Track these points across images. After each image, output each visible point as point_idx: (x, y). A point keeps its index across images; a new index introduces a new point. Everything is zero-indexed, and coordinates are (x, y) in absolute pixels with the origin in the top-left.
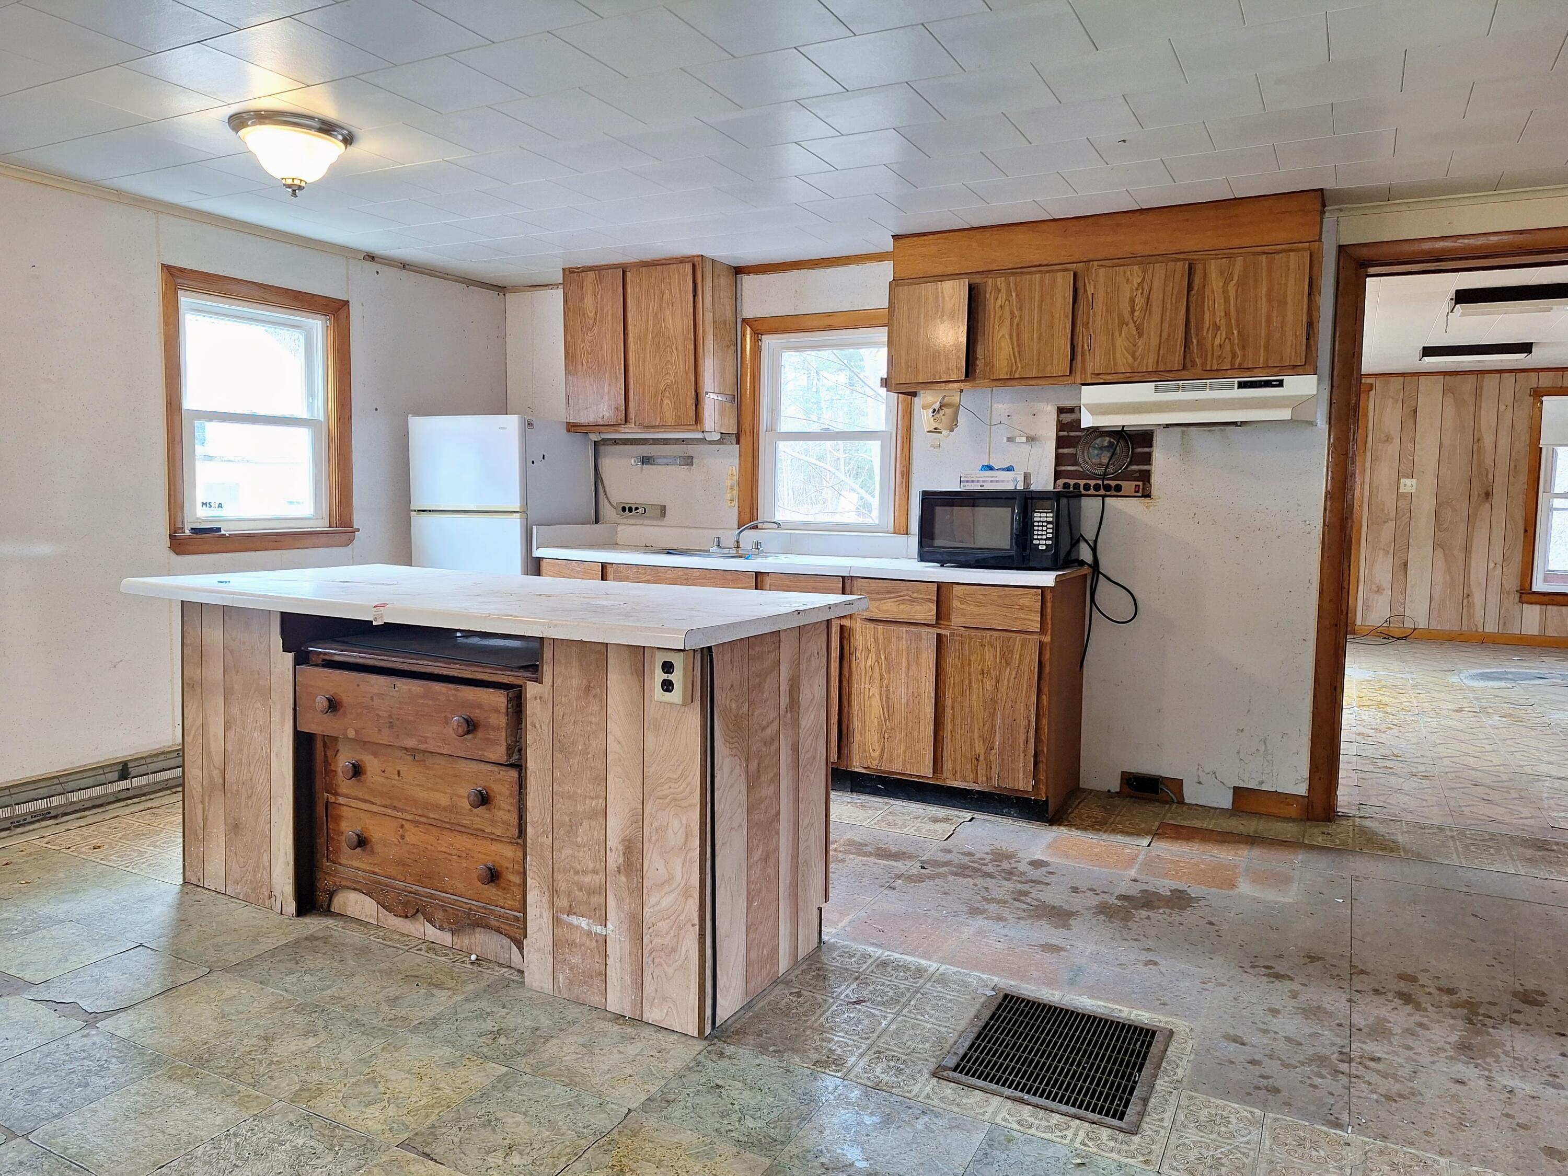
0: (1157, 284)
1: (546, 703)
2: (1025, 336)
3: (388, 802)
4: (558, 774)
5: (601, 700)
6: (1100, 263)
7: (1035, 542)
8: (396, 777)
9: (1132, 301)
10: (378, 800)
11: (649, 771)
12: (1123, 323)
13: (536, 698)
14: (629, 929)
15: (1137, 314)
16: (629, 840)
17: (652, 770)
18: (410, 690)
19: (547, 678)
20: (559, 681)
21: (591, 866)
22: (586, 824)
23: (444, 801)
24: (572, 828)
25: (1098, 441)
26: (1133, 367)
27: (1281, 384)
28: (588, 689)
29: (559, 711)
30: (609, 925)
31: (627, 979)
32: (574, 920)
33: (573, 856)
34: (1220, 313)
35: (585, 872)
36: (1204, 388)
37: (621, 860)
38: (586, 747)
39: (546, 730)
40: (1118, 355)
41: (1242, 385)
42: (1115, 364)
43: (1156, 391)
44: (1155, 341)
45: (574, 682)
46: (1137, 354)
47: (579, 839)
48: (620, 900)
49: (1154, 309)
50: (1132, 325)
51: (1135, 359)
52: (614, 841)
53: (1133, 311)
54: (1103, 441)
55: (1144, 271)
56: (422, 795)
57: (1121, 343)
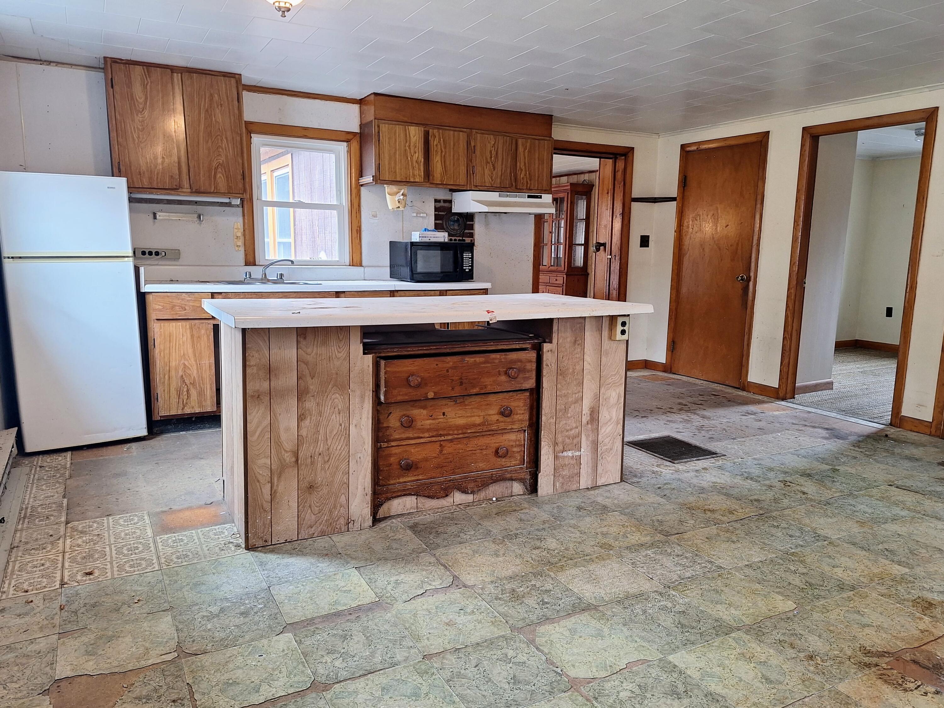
0: (500, 146)
1: (554, 353)
2: (448, 163)
3: (434, 434)
4: (559, 386)
5: (581, 346)
6: (477, 131)
7: (464, 268)
8: (442, 417)
9: (491, 152)
10: (426, 435)
11: (603, 374)
12: (487, 162)
13: (548, 351)
14: (591, 448)
15: (493, 159)
16: (593, 408)
17: (604, 373)
18: (475, 361)
19: (555, 340)
20: (560, 341)
21: (574, 425)
22: (573, 406)
23: (478, 420)
24: (566, 410)
25: (452, 218)
26: (491, 184)
27: (541, 197)
28: (575, 341)
29: (561, 355)
30: (582, 450)
31: (590, 470)
32: (565, 454)
33: (566, 424)
34: (522, 164)
35: (571, 430)
36: (516, 196)
37: (589, 418)
38: (574, 369)
39: (554, 366)
40: (486, 177)
41: (529, 197)
42: (485, 182)
43: (500, 196)
44: (500, 174)
45: (568, 340)
46: (493, 178)
47: (569, 415)
48: (587, 436)
49: (499, 158)
50: (491, 163)
51: (492, 181)
52: (586, 410)
53: (491, 157)
54: (454, 218)
55: (495, 139)
56: (461, 421)
57: (487, 172)
